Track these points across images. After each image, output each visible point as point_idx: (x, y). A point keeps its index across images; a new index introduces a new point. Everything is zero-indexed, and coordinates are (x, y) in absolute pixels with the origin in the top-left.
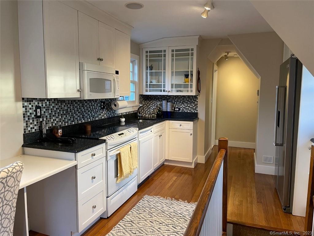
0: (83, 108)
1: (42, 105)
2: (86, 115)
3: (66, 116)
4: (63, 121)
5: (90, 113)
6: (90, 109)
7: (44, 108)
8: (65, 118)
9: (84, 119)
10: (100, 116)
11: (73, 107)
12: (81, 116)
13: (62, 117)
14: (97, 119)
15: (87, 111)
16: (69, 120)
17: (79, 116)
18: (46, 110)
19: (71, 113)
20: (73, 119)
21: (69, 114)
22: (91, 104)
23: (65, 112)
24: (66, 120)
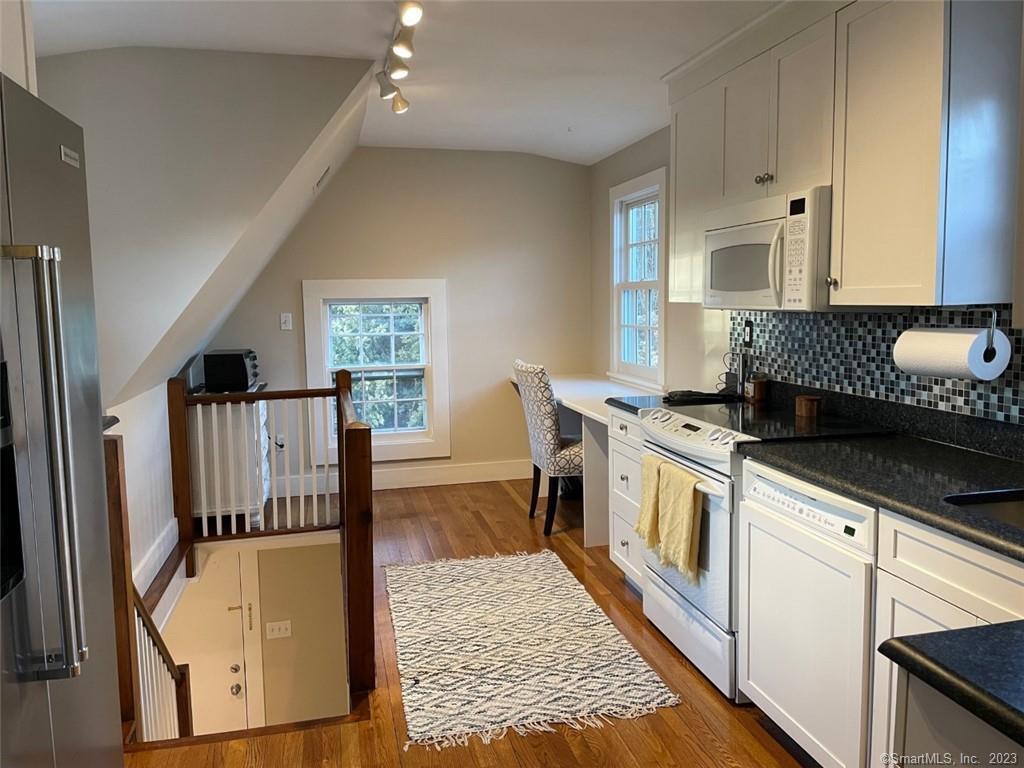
0: (851, 345)
1: (756, 320)
2: (859, 372)
3: (800, 358)
4: (792, 369)
5: (877, 368)
6: (878, 353)
7: (758, 325)
8: (796, 363)
9: (850, 384)
10: (924, 395)
11: (818, 335)
12: (842, 370)
13: (789, 357)
14: (908, 400)
15: (864, 359)
16: (806, 371)
17: (834, 368)
18: (761, 331)
19: (811, 352)
20: (818, 372)
21: (807, 352)
22: (884, 333)
23: (796, 346)
24: (799, 370)
